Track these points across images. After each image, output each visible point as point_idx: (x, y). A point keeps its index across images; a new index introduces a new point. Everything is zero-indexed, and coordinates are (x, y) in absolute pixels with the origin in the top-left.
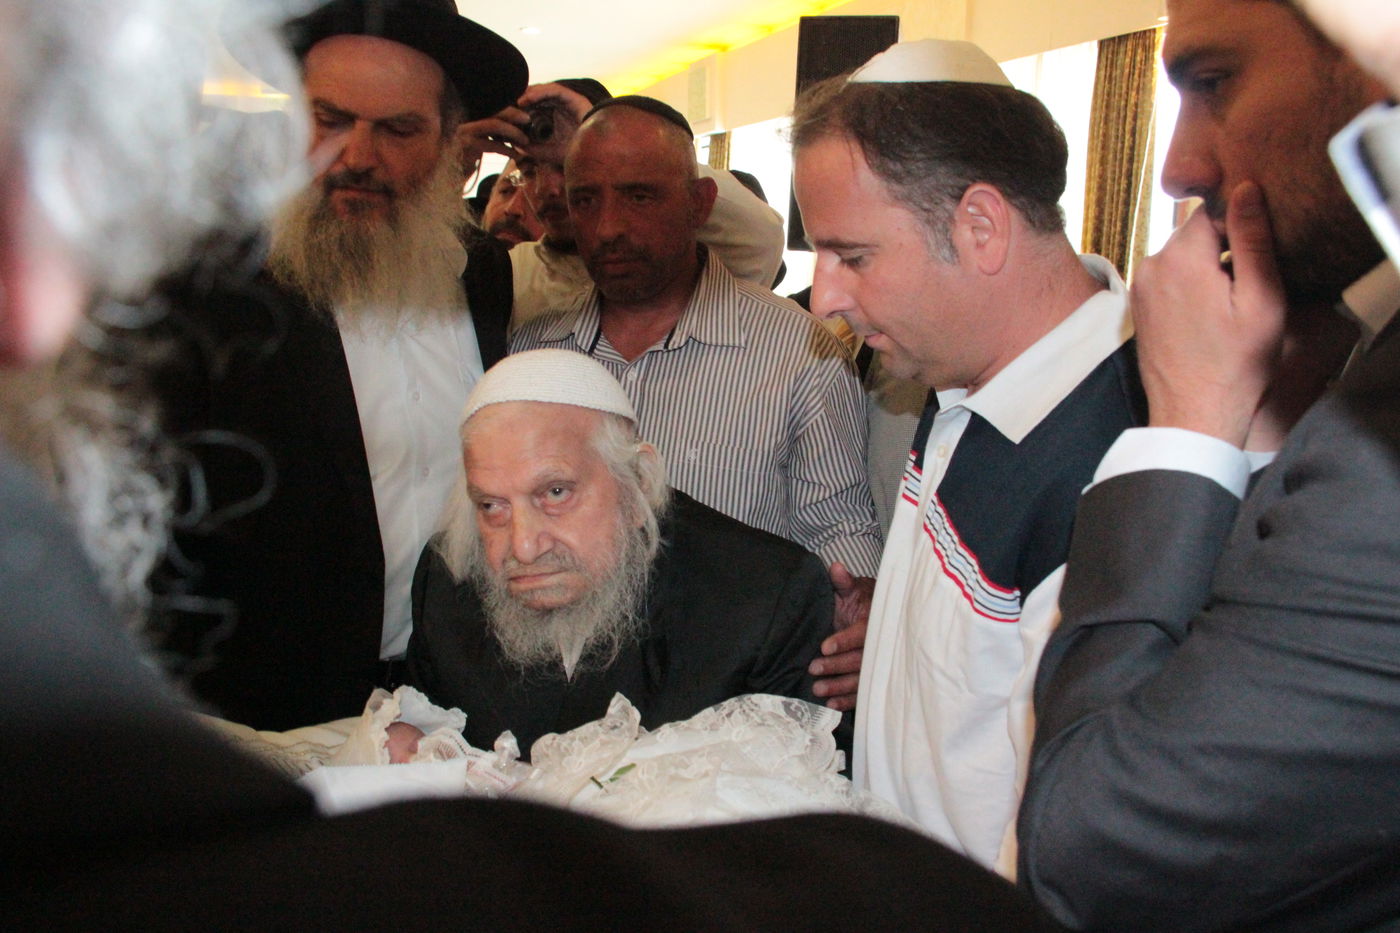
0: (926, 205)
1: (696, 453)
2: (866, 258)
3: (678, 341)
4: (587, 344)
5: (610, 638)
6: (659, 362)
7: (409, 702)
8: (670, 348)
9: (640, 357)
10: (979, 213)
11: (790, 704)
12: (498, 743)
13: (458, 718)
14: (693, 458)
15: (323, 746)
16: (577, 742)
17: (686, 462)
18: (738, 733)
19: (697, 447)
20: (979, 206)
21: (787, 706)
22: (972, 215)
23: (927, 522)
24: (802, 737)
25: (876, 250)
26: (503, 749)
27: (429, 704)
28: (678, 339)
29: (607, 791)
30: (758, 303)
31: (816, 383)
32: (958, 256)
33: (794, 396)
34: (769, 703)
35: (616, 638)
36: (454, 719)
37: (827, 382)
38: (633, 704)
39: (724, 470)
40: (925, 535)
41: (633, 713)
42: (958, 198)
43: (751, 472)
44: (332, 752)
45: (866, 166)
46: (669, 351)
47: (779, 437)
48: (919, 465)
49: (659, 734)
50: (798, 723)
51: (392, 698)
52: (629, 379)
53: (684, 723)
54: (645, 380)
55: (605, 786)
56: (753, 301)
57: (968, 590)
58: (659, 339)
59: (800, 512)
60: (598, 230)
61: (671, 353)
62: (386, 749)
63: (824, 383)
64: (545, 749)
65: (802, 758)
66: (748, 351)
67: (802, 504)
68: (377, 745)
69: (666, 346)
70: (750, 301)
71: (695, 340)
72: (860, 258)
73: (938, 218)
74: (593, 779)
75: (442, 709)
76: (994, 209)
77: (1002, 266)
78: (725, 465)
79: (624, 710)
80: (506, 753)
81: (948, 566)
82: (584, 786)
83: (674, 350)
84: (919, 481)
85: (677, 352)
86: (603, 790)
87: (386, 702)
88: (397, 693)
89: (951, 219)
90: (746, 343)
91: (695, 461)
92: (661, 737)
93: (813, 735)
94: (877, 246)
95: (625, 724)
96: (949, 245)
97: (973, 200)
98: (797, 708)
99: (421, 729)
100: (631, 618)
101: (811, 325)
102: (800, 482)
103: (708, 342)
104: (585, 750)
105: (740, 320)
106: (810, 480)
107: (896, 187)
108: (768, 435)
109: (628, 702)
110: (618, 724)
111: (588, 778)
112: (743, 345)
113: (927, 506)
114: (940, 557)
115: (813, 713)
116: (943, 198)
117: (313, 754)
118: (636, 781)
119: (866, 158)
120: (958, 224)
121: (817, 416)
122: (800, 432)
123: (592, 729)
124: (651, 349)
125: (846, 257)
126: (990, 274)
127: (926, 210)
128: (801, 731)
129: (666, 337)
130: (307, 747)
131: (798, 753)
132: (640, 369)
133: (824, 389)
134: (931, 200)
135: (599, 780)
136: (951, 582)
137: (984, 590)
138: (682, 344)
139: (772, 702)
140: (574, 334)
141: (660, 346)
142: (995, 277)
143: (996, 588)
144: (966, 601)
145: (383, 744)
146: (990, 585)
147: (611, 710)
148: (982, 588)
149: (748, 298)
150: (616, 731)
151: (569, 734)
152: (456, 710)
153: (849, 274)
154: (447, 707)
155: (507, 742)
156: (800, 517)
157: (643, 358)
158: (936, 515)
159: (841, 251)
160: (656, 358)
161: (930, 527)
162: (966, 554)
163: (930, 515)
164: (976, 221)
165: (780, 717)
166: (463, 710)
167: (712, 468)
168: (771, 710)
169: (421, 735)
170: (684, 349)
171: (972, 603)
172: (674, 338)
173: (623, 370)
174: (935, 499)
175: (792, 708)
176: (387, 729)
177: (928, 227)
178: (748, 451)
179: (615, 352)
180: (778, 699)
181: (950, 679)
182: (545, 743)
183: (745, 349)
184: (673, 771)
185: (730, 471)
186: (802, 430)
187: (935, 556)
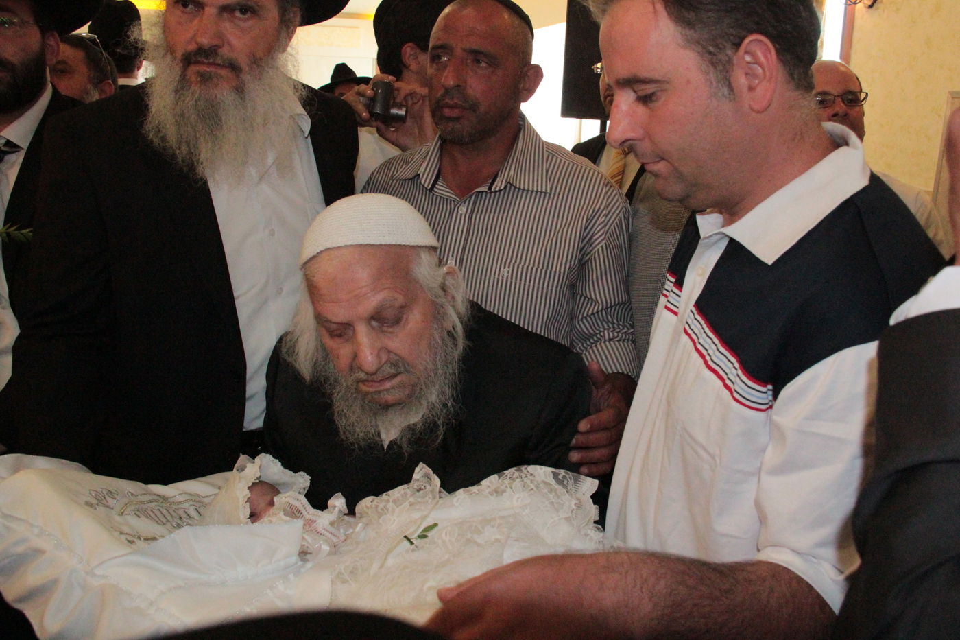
0: (711, 49)
1: (508, 272)
2: (658, 93)
3: (500, 184)
4: (429, 183)
5: (435, 422)
6: (483, 200)
7: (267, 466)
8: (493, 190)
9: (468, 196)
10: (753, 61)
11: (559, 474)
12: (330, 502)
13: (303, 480)
14: (506, 275)
15: (199, 496)
16: (391, 505)
17: (500, 278)
18: (518, 498)
19: (509, 267)
20: (753, 55)
21: (555, 476)
22: (748, 63)
23: (687, 327)
24: (569, 502)
25: (667, 86)
26: (335, 507)
27: (282, 468)
28: (499, 184)
29: (417, 547)
30: (561, 160)
31: (603, 219)
32: (734, 95)
33: (586, 229)
34: (542, 473)
35: (440, 422)
36: (301, 480)
37: (611, 221)
38: (434, 473)
39: (529, 286)
40: (685, 338)
41: (434, 479)
42: (737, 45)
43: (550, 288)
44: (206, 500)
45: (665, 14)
46: (491, 193)
47: (573, 263)
48: (679, 284)
49: (455, 499)
50: (565, 490)
51: (254, 463)
52: (460, 212)
53: (474, 489)
54: (471, 214)
55: (414, 542)
56: (557, 158)
57: (728, 382)
58: (484, 183)
59: (578, 323)
60: (442, 81)
61: (493, 194)
62: (248, 504)
63: (608, 222)
64: (365, 509)
65: (568, 519)
66: (552, 196)
67: (580, 317)
68: (241, 500)
69: (490, 188)
70: (555, 158)
71: (512, 185)
72: (653, 94)
73: (720, 61)
74: (405, 537)
75: (292, 472)
76: (766, 57)
77: (769, 105)
78: (530, 282)
79: (427, 476)
80: (337, 509)
81: (710, 363)
82: (399, 543)
83: (496, 192)
84: (680, 297)
85: (498, 193)
86: (413, 546)
87: (249, 466)
88: (257, 459)
89: (730, 61)
90: (551, 190)
91: (507, 278)
92: (457, 502)
93: (577, 499)
94: (668, 83)
95: (428, 487)
96: (727, 83)
97: (748, 49)
98: (564, 477)
99: (277, 487)
100: (449, 404)
101: (601, 178)
102: (583, 298)
103: (522, 187)
104: (397, 510)
105: (547, 172)
106: (589, 297)
107: (689, 33)
108: (563, 262)
109: (430, 471)
110: (423, 487)
111: (402, 537)
112: (548, 191)
113: (686, 315)
114: (702, 356)
115: (576, 480)
116: (726, 44)
117: (191, 503)
118: (440, 541)
119: (666, 7)
120: (735, 68)
121: (599, 246)
122: (586, 259)
123: (402, 492)
124: (478, 190)
125: (641, 93)
126: (758, 112)
127: (710, 53)
128: (567, 495)
129: (490, 181)
130: (187, 497)
131: (565, 515)
132: (468, 206)
133: (608, 227)
134: (717, 46)
135: (410, 538)
136: (713, 376)
137: (744, 383)
138: (502, 188)
139: (544, 471)
140: (419, 175)
141: (485, 188)
142: (762, 115)
143: (755, 383)
144: (726, 392)
145: (246, 500)
146: (749, 379)
147: (415, 476)
148: (742, 381)
149: (553, 155)
150: (421, 492)
151: (384, 496)
152: (302, 473)
153: (641, 110)
154: (295, 472)
155: (338, 502)
156: (578, 327)
157: (471, 197)
158: (695, 322)
159: (636, 87)
160: (482, 197)
161: (690, 331)
162: (727, 354)
163: (690, 322)
164: (750, 68)
165: (550, 484)
166: (308, 474)
167: (520, 284)
168: (543, 479)
169: (277, 492)
170: (502, 192)
171: (731, 393)
172: (496, 183)
173: (455, 206)
174: (694, 310)
175: (560, 477)
176: (249, 488)
177: (711, 68)
178: (548, 272)
179: (449, 191)
180: (549, 470)
181: (709, 454)
182: (366, 504)
183: (550, 195)
184: (469, 536)
185: (534, 287)
186: (588, 257)
187: (696, 355)
